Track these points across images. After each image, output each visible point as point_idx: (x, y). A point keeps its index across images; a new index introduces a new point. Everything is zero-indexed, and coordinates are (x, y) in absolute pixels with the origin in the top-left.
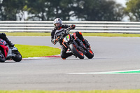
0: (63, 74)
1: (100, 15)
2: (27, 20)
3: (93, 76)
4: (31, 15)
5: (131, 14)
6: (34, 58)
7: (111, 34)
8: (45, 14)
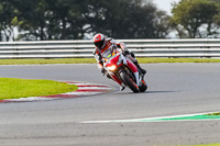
0: (74, 124)
1: (131, 30)
2: (18, 40)
3: (122, 125)
4: (23, 33)
5: (181, 27)
6: (29, 98)
7: (149, 59)
8: (45, 29)
